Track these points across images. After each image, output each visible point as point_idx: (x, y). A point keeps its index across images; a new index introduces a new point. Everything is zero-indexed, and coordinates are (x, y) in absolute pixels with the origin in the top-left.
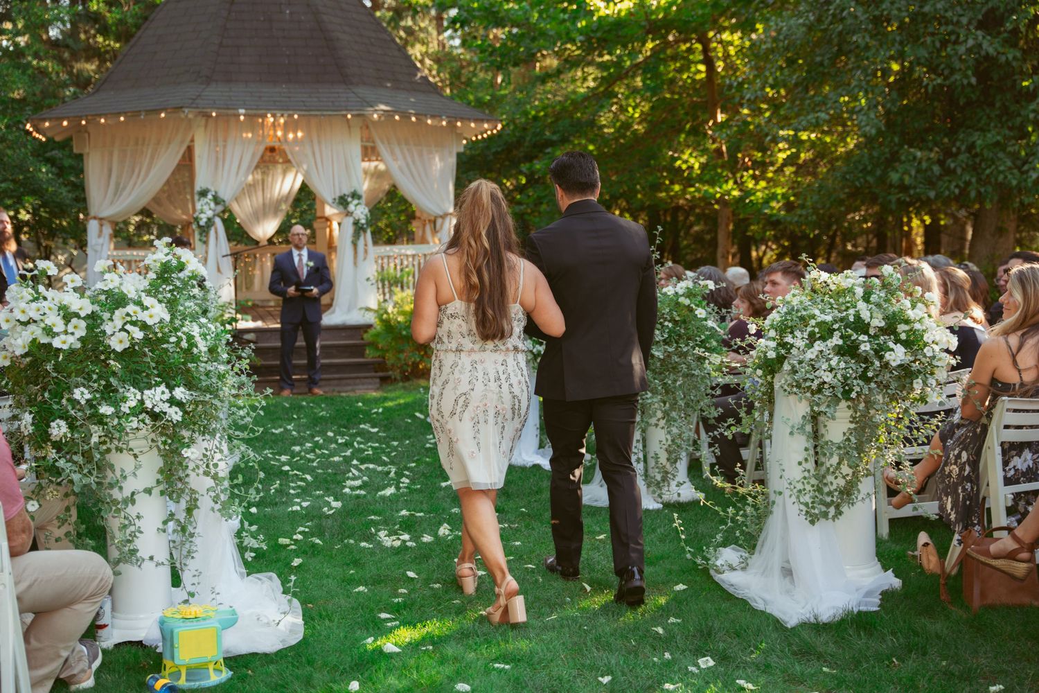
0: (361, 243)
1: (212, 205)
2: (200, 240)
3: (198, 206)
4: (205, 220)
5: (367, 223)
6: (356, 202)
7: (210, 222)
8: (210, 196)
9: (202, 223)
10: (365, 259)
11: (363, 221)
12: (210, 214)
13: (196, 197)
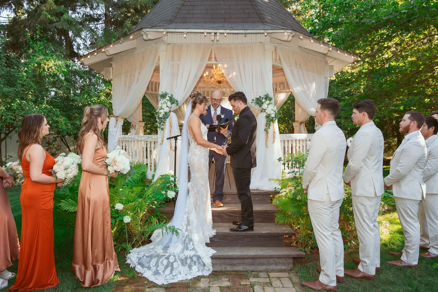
0: (270, 131)
1: (169, 104)
2: (160, 128)
3: (160, 105)
4: (163, 113)
5: (276, 117)
6: (268, 102)
7: (166, 115)
8: (168, 98)
9: (161, 116)
10: (274, 142)
11: (273, 116)
12: (167, 110)
13: (159, 98)
